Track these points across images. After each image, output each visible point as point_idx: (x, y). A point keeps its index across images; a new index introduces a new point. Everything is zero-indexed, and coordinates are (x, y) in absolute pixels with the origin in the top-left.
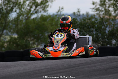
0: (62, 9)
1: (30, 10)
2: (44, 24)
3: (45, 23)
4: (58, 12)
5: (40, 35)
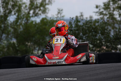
0: (62, 10)
5: (41, 41)
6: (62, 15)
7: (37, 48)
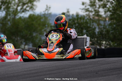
1: (17, 9)
2: (32, 24)
3: (34, 22)
4: (46, 11)
6: (49, 12)
7: (24, 43)
